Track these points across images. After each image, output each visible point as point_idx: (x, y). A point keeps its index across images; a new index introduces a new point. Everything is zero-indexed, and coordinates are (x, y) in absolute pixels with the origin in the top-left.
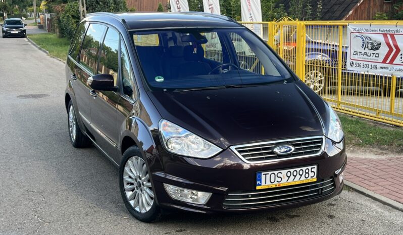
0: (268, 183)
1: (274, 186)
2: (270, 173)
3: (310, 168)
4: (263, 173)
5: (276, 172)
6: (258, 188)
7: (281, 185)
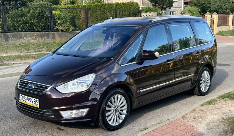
0: (22, 100)
1: (23, 103)
2: (22, 95)
3: (36, 99)
4: (20, 94)
5: (24, 96)
6: (19, 101)
7: (26, 104)
